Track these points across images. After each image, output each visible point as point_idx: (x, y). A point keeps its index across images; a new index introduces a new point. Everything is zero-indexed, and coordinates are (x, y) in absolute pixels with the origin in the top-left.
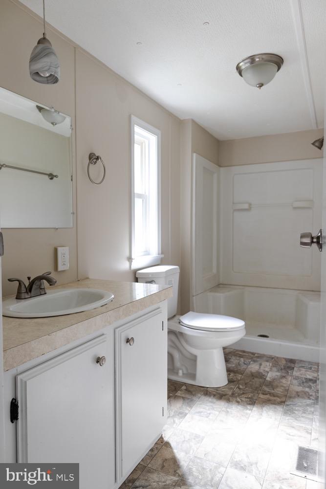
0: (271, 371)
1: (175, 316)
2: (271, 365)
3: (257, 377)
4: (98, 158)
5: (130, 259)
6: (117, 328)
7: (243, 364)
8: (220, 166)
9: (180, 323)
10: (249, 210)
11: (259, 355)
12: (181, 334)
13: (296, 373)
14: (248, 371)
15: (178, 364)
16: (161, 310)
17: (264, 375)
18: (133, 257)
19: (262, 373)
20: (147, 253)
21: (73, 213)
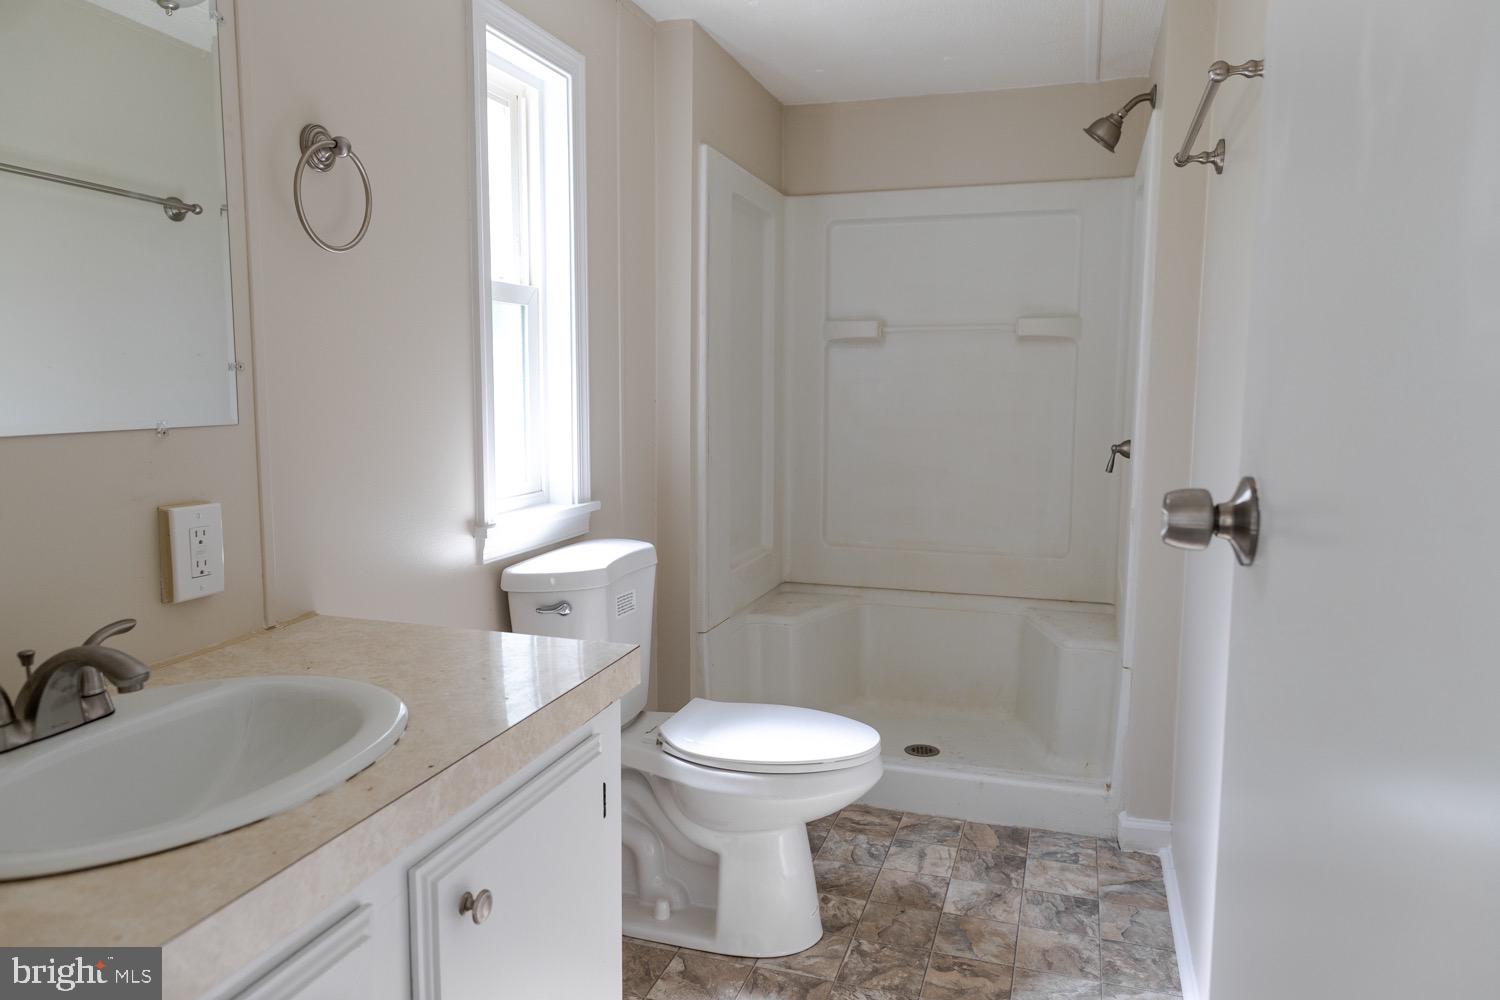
0: (956, 877)
1: (641, 714)
2: (954, 854)
3: (914, 905)
4: (336, 146)
5: (477, 526)
6: (417, 864)
7: (866, 858)
8: (786, 193)
9: (659, 743)
10: (878, 341)
11: (913, 821)
12: (666, 782)
13: (1034, 880)
14: (883, 885)
15: (653, 880)
16: (598, 745)
17: (934, 896)
18: (488, 518)
19: (928, 888)
20: (541, 497)
21: (238, 367)
